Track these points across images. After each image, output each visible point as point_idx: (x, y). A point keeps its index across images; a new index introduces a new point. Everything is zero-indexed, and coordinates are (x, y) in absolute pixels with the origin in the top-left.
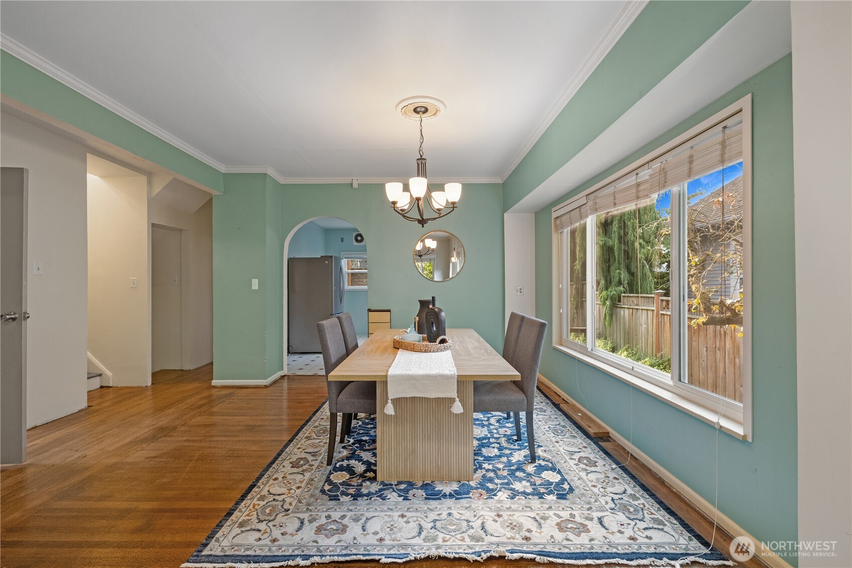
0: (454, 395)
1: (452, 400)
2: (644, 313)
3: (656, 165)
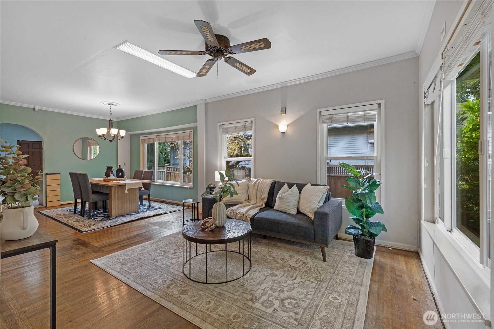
0: (142, 186)
1: (142, 188)
2: (162, 172)
3: (177, 135)
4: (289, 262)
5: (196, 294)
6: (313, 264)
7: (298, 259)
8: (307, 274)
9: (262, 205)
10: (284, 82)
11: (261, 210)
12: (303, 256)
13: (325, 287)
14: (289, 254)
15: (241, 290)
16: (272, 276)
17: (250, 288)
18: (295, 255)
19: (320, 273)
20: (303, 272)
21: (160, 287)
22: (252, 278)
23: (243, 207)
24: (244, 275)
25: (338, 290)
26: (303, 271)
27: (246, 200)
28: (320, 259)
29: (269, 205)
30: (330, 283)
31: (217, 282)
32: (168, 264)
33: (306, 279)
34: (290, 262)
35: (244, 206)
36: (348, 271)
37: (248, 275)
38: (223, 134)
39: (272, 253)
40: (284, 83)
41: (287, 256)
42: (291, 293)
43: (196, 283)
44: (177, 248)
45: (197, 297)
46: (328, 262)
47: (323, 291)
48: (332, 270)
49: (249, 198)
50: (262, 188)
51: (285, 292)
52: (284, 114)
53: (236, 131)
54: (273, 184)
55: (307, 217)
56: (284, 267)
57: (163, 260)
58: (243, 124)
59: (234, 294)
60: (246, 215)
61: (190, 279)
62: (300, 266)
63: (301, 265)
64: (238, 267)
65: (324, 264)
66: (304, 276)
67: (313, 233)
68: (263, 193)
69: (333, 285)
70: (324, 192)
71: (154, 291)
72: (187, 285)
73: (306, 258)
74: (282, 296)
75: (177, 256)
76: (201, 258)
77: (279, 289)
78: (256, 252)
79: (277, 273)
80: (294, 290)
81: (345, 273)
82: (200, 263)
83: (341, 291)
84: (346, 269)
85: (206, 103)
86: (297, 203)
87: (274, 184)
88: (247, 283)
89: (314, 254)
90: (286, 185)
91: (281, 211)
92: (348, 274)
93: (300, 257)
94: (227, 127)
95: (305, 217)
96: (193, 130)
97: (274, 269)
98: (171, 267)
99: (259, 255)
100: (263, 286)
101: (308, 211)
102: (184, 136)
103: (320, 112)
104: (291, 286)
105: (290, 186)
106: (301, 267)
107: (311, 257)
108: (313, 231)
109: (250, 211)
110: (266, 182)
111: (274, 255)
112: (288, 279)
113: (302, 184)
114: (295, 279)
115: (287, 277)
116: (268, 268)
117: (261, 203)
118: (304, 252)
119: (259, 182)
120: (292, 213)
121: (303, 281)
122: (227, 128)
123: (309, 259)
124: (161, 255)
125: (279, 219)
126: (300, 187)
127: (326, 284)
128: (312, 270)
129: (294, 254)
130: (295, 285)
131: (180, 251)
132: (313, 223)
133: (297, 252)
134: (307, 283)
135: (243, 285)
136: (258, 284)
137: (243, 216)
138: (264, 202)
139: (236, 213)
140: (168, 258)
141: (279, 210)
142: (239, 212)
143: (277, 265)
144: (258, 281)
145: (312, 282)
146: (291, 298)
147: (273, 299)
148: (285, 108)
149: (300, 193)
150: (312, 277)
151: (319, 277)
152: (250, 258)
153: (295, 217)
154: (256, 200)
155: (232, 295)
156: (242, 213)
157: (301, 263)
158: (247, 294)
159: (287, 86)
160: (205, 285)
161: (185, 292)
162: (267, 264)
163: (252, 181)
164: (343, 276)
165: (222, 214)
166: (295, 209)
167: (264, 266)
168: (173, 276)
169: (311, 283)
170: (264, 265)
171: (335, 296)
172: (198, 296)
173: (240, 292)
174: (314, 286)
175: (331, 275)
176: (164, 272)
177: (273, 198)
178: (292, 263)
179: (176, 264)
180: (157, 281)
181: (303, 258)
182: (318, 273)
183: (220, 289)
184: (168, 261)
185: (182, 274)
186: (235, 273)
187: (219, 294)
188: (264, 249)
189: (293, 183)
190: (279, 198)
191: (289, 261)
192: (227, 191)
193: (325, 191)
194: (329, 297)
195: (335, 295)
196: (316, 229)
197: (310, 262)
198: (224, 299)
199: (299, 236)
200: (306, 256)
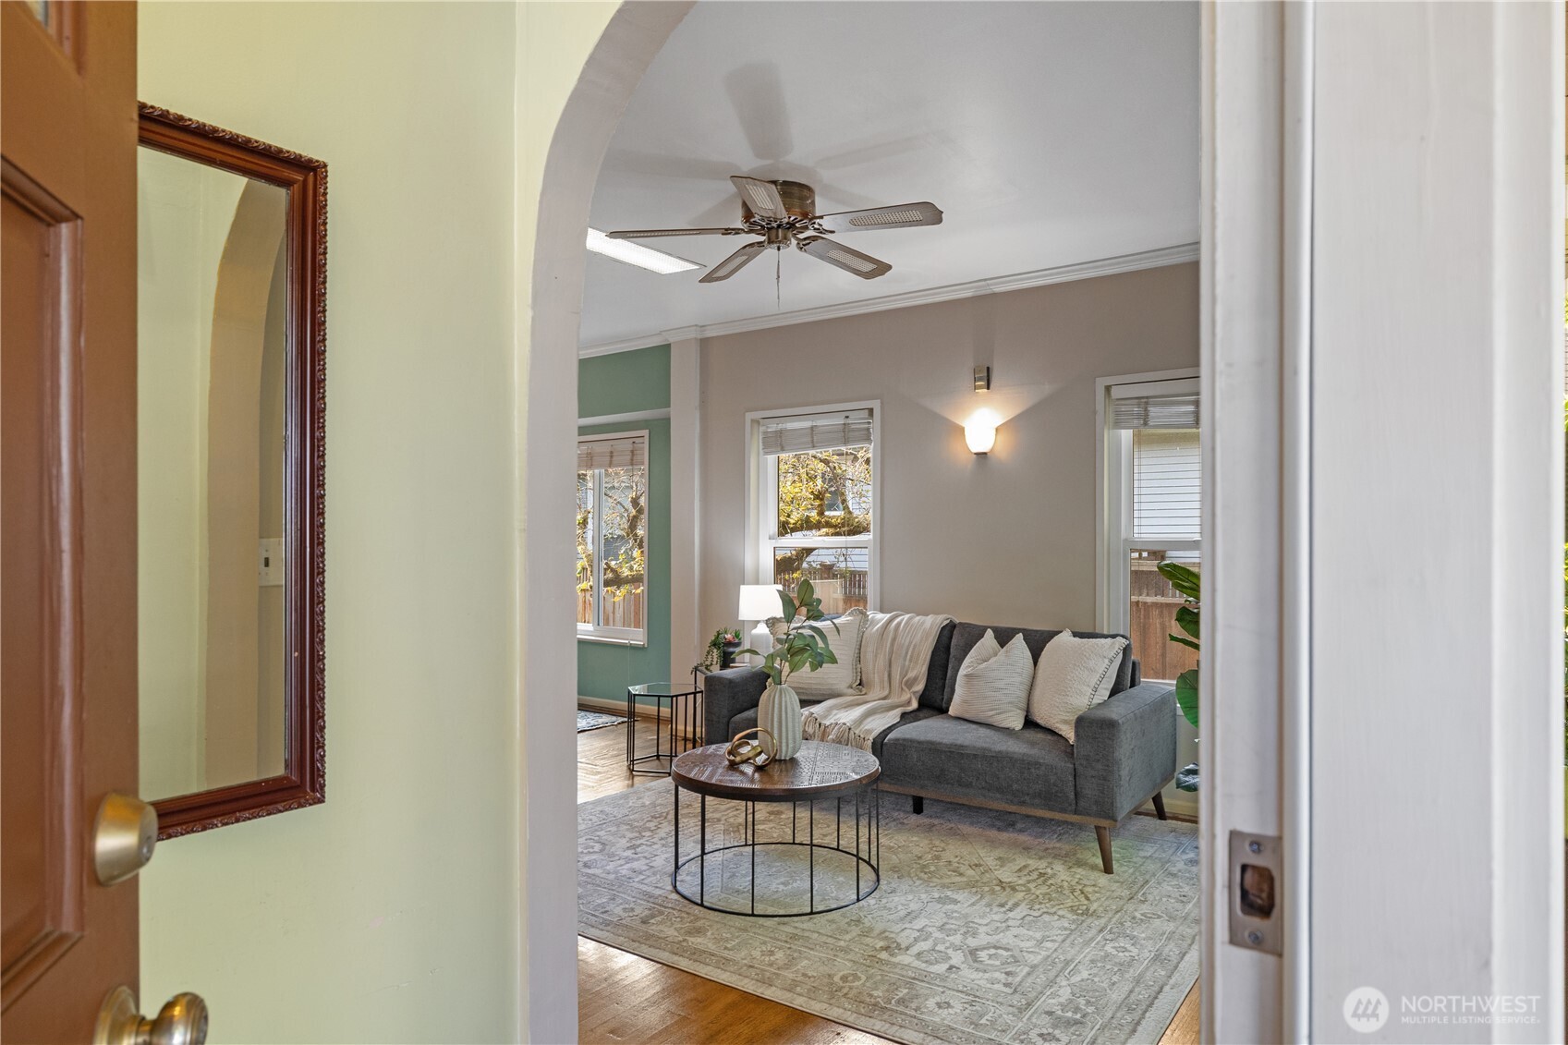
3: (585, 448)
4: (996, 872)
5: (729, 935)
6: (1069, 879)
7: (1025, 867)
8: (1050, 900)
9: (909, 703)
10: (985, 280)
11: (906, 717)
12: (1040, 858)
13: (1099, 928)
14: (999, 852)
15: (855, 931)
16: (944, 904)
17: (879, 927)
18: (1016, 856)
19: (1087, 899)
20: (1038, 896)
21: (624, 922)
22: (885, 907)
23: (845, 707)
24: (858, 900)
25: (1135, 933)
26: (1038, 892)
27: (854, 685)
28: (1094, 867)
29: (933, 702)
30: (1114, 920)
31: (782, 912)
32: (624, 872)
33: (1045, 910)
34: (1001, 872)
35: (849, 706)
36: (1177, 895)
37: (871, 901)
38: (766, 453)
39: (944, 850)
40: (983, 283)
41: (992, 858)
42: (997, 937)
43: (724, 915)
44: (637, 835)
45: (734, 943)
46: (1118, 875)
47: (1090, 935)
48: (1126, 893)
49: (864, 679)
50: (909, 646)
51: (982, 936)
52: (986, 390)
53: (813, 442)
54: (946, 632)
55: (1056, 738)
56: (979, 884)
57: (604, 863)
58: (839, 420)
59: (836, 938)
60: (857, 732)
61: (702, 905)
62: (1029, 882)
63: (1034, 880)
64: (838, 882)
65: (1103, 879)
66: (1040, 903)
67: (1071, 784)
68: (911, 661)
69: (1122, 924)
70: (1110, 656)
71: (609, 928)
72: (698, 919)
73: (1050, 863)
74: (972, 942)
75: (645, 855)
76: (720, 859)
77: (964, 929)
78: (893, 847)
79: (960, 896)
80: (1007, 933)
81: (1164, 899)
82: (720, 872)
83: (1143, 935)
84: (1170, 891)
85: (701, 340)
86: (1024, 695)
87: (949, 631)
88: (869, 917)
89: (1078, 856)
90: (989, 633)
91: (970, 719)
92: (1173, 901)
93: (1030, 862)
94: (780, 426)
95: (1049, 737)
96: (645, 433)
97: (948, 887)
98: (637, 880)
99: (901, 856)
100: (919, 924)
101: (1059, 717)
102: (612, 452)
103: (1108, 389)
104: (999, 924)
105: (1004, 637)
106: (1032, 886)
107: (1066, 861)
108: (1071, 778)
109: (870, 719)
110: (923, 623)
111: (948, 855)
112: (991, 910)
113: (1042, 632)
114: (1010, 910)
115: (989, 905)
116: (931, 884)
117: (906, 696)
118: (1047, 849)
119: (899, 624)
120: (1007, 726)
121: (1036, 914)
122: (780, 433)
123: (1059, 867)
124: (591, 850)
125: (965, 744)
126: (1037, 644)
127: (1103, 921)
128: (1066, 892)
129: (1014, 854)
130: (1010, 923)
131: (648, 843)
132: (1073, 754)
133: (1024, 849)
134: (1046, 918)
135: (858, 921)
136: (902, 919)
137: (847, 734)
138: (914, 693)
139: (822, 727)
140: (618, 858)
141: (967, 716)
142: (832, 721)
143: (958, 879)
144: (902, 913)
145: (1062, 917)
146: (996, 947)
147: (947, 948)
148: (988, 368)
149: (1035, 663)
150: (1062, 906)
151: (1085, 907)
152: (874, 862)
153: (1018, 738)
154: (886, 684)
155: (830, 939)
156: (844, 724)
157: (1035, 875)
158: (873, 938)
159: (995, 294)
160: (748, 918)
161: (699, 931)
162: (926, 876)
163: (874, 622)
164: (1156, 905)
165: (790, 720)
166: (1019, 711)
167: (918, 882)
168: (651, 900)
169: (1058, 920)
170: (919, 879)
171: (1122, 945)
172: (737, 941)
173: (855, 934)
174: (1066, 925)
175: (1121, 903)
176: (621, 889)
177: (945, 680)
178: (1006, 874)
179: (647, 873)
180: (608, 909)
181: (1042, 864)
182: (1083, 899)
183: (796, 928)
184: (621, 865)
185: (675, 896)
186: (833, 895)
187: (794, 937)
188: (917, 841)
189: (1015, 629)
190: (966, 675)
191: (996, 870)
192: (802, 650)
193: (1113, 654)
194: (1104, 946)
195: (1122, 943)
196: (1080, 769)
197: (1061, 872)
198: (811, 946)
199: (1028, 794)
200: (1050, 860)
